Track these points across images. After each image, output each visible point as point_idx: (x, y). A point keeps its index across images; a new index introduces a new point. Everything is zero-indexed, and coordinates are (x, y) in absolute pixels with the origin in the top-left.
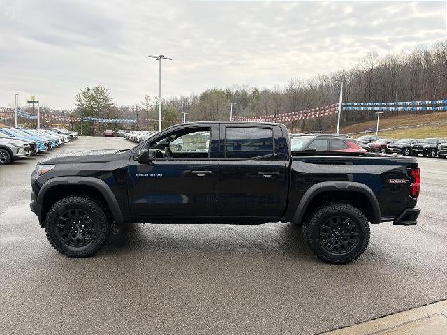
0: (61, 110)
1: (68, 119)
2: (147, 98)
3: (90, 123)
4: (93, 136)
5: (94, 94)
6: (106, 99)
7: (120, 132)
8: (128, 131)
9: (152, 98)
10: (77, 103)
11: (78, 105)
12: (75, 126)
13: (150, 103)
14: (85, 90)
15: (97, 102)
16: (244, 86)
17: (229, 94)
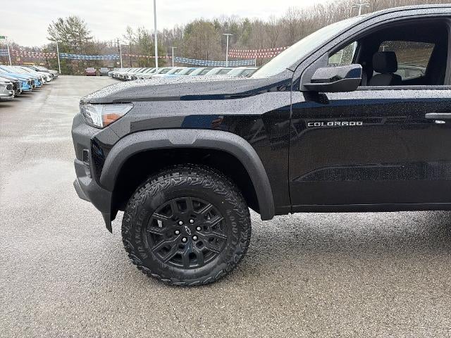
0: (31, 47)
1: (42, 56)
2: (129, 31)
3: (68, 61)
4: (73, 74)
5: (68, 26)
6: (82, 32)
7: (103, 70)
8: (111, 69)
9: (135, 30)
10: (50, 37)
11: (52, 40)
12: (50, 64)
13: (133, 36)
14: (57, 21)
15: (73, 35)
16: (233, 16)
17: (217, 25)
